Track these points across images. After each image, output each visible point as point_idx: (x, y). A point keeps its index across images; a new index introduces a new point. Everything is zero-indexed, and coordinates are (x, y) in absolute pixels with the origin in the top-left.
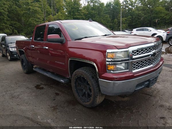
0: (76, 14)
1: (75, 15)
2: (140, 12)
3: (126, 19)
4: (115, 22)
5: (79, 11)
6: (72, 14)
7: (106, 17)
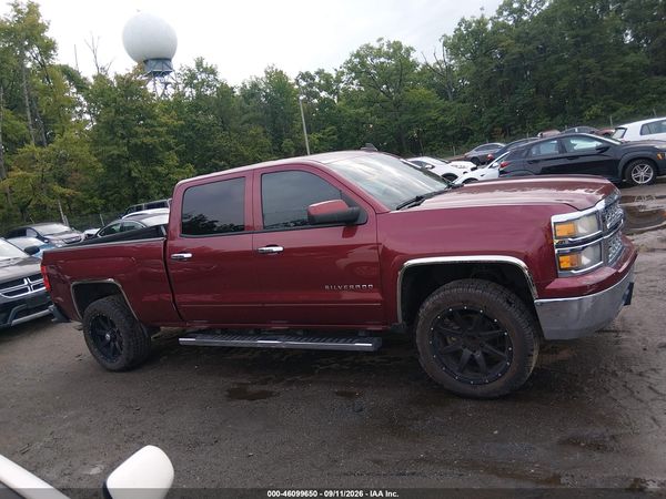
0: (139, 130)
1: (136, 135)
2: (362, 110)
3: (320, 135)
4: (286, 151)
5: (149, 121)
6: (120, 131)
7: (252, 135)
